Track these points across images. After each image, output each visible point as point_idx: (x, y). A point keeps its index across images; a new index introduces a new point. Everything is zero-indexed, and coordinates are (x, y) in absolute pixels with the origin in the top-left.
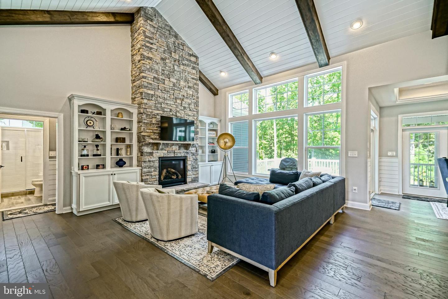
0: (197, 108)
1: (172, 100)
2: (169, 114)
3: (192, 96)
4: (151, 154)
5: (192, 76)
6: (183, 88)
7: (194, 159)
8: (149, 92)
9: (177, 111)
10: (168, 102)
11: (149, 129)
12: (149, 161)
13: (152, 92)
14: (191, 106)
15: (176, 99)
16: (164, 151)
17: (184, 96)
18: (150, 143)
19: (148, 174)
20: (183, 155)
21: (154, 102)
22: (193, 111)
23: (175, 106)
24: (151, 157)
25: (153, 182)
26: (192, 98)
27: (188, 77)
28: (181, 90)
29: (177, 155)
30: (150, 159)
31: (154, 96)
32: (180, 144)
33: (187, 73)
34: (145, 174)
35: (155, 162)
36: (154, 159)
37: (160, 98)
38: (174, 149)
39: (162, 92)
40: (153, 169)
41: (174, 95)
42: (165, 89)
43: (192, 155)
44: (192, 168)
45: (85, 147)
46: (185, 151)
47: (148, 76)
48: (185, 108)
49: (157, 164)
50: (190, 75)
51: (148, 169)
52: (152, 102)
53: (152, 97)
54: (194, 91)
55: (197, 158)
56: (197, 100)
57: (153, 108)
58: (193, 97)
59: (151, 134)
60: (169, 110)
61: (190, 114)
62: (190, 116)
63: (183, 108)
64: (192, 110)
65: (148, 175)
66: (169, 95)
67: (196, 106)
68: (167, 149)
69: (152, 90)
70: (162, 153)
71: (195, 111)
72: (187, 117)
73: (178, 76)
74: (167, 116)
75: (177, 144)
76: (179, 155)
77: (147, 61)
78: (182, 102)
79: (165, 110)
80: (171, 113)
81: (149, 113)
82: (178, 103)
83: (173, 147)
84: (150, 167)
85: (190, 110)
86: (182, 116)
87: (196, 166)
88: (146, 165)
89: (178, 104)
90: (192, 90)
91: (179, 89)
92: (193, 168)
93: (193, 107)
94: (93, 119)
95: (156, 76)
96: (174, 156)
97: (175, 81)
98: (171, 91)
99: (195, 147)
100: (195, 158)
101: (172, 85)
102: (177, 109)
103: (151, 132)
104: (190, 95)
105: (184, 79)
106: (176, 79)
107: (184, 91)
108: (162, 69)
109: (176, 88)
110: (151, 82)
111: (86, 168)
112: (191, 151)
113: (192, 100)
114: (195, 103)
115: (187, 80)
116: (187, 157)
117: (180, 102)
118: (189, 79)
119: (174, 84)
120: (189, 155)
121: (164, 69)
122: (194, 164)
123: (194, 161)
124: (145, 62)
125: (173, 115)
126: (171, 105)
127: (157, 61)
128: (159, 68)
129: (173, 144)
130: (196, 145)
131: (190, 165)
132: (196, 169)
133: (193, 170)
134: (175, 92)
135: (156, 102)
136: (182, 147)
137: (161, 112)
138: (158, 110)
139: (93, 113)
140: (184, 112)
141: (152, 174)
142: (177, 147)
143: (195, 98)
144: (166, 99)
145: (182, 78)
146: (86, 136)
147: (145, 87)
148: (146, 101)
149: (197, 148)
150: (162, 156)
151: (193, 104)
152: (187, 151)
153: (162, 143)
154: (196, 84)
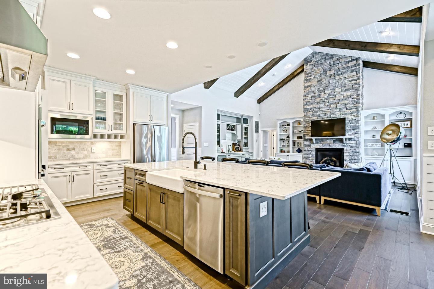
0: (357, 105)
1: (327, 107)
2: (324, 118)
3: (350, 96)
4: (309, 146)
5: (349, 80)
6: (338, 94)
7: (353, 152)
8: (308, 107)
9: (331, 114)
11: (308, 130)
12: (308, 150)
13: (310, 107)
14: (347, 106)
15: (330, 105)
16: (320, 144)
17: (339, 100)
18: (308, 139)
20: (338, 147)
22: (352, 109)
23: (330, 110)
26: (350, 98)
27: (345, 82)
28: (337, 96)
29: (332, 147)
30: (309, 149)
33: (343, 80)
34: (306, 158)
35: (312, 151)
36: (311, 149)
37: (316, 109)
38: (328, 143)
39: (318, 104)
40: (311, 156)
41: (328, 102)
42: (320, 101)
43: (350, 148)
44: (349, 159)
45: (284, 142)
46: (341, 144)
47: (307, 97)
48: (340, 109)
49: (314, 153)
50: (347, 80)
52: (310, 113)
53: (310, 109)
54: (353, 91)
55: (357, 151)
56: (358, 97)
57: (311, 116)
58: (352, 97)
59: (309, 133)
60: (323, 115)
62: (347, 114)
63: (338, 110)
64: (349, 108)
65: (307, 159)
66: (323, 104)
67: (355, 104)
68: (322, 142)
69: (310, 105)
70: (320, 146)
71: (354, 109)
72: (344, 116)
73: (333, 87)
74: (322, 119)
75: (331, 139)
76: (334, 147)
77: (307, 88)
78: (337, 105)
79: (321, 115)
80: (326, 116)
81: (308, 120)
82: (333, 107)
83: (327, 141)
84: (308, 154)
85: (347, 109)
86: (337, 116)
87: (356, 158)
88: (306, 152)
90: (351, 91)
91: (333, 96)
92: (352, 159)
93: (351, 106)
94: (286, 129)
95: (313, 95)
96: (329, 148)
97: (329, 91)
98: (326, 101)
99: (354, 140)
100: (354, 150)
101: (327, 95)
102: (332, 112)
103: (309, 132)
104: (348, 96)
106: (331, 90)
108: (318, 88)
109: (330, 97)
110: (309, 101)
111: (283, 152)
112: (349, 144)
113: (350, 100)
114: (354, 101)
115: (344, 85)
116: (343, 149)
117: (335, 105)
118: (347, 83)
119: (329, 94)
120: (345, 148)
121: (320, 87)
122: (353, 156)
123: (353, 153)
124: (305, 90)
125: (327, 117)
126: (326, 111)
127: (314, 85)
128: (316, 89)
129: (328, 139)
130: (356, 139)
131: (347, 156)
132: (356, 161)
133: (351, 161)
134: (330, 99)
135: (313, 112)
136: (337, 141)
137: (317, 118)
138: (314, 117)
139: (286, 126)
140: (339, 113)
141: (310, 158)
142: (332, 141)
143: (354, 97)
144: (321, 107)
145: (338, 86)
146: (285, 137)
147: (304, 105)
148: (305, 113)
149: (357, 142)
150: (318, 147)
151: (352, 103)
152: (344, 144)
153: (314, 138)
154: (356, 84)
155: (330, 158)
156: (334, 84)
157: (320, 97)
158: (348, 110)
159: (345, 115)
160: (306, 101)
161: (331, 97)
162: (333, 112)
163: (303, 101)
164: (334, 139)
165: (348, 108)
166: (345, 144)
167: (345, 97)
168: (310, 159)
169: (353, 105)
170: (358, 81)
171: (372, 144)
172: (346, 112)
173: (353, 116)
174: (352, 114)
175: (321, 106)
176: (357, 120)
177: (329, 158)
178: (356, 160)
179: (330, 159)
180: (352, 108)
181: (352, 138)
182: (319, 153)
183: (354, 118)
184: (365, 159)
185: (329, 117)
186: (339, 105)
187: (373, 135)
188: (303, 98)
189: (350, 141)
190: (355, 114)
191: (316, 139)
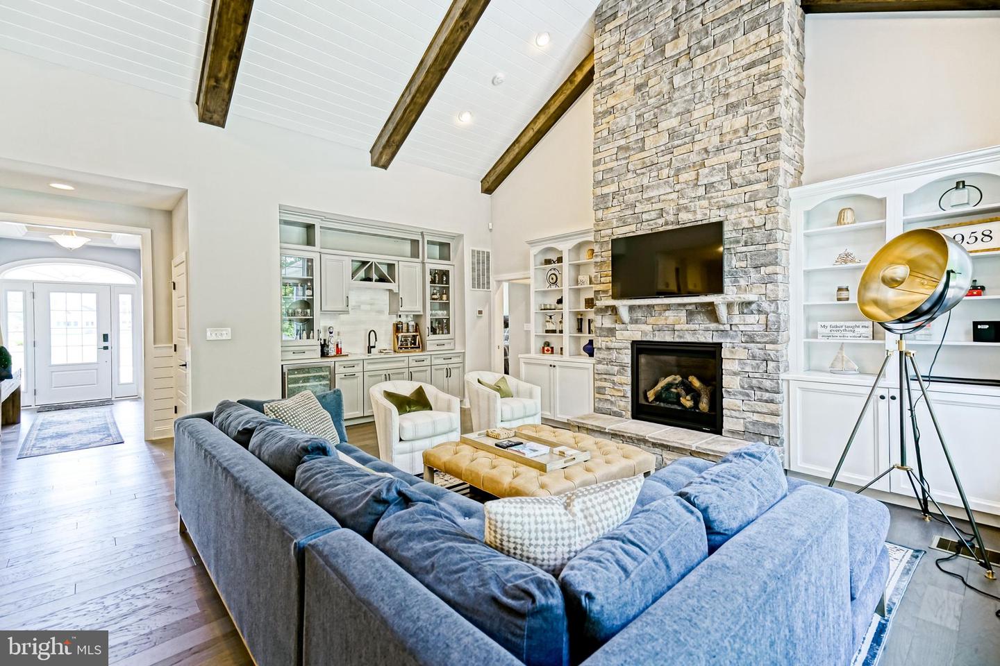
0: (769, 165)
1: (665, 183)
2: (655, 226)
3: (746, 132)
4: (611, 332)
5: (743, 63)
6: (702, 129)
8: (606, 190)
9: (679, 208)
10: (651, 194)
11: (605, 276)
12: (608, 349)
13: (613, 188)
14: (734, 172)
15: (676, 174)
16: (643, 327)
17: (706, 150)
18: (607, 307)
19: (605, 376)
20: (702, 340)
21: (618, 208)
22: (750, 183)
23: (674, 196)
24: (611, 338)
25: (619, 398)
26: (744, 140)
27: (727, 75)
29: (681, 337)
30: (610, 344)
31: (618, 194)
32: (690, 304)
33: (719, 67)
34: (601, 376)
35: (621, 351)
36: (617, 345)
37: (632, 193)
38: (670, 321)
39: (638, 175)
40: (616, 369)
41: (670, 165)
42: (644, 163)
43: (746, 342)
44: (742, 387)
45: (551, 317)
46: (712, 326)
47: (605, 154)
48: (708, 187)
49: (627, 358)
50: (734, 64)
51: (606, 366)
52: (613, 210)
53: (613, 198)
54: (755, 108)
55: (772, 353)
56: (774, 132)
57: (615, 224)
58: (752, 133)
59: (608, 285)
60: (654, 215)
61: (730, 201)
62: (733, 205)
63: (701, 191)
64: (740, 182)
65: (605, 380)
66: (654, 174)
67: (762, 159)
68: (651, 320)
69: (613, 182)
70: (643, 331)
71: (758, 182)
72: (722, 213)
73: (686, 101)
74: (651, 232)
75: (680, 305)
76: (689, 338)
77: (604, 121)
78: (698, 174)
79: (645, 217)
80: (661, 221)
81: (603, 239)
82: (686, 182)
83: (667, 313)
84: (611, 362)
85: (734, 186)
86: (699, 217)
87: (767, 384)
88: (602, 356)
89: (684, 186)
90: (749, 108)
91: (687, 140)
92: (752, 388)
93: (746, 170)
94: (557, 273)
95: (622, 142)
96: (672, 340)
97: (674, 122)
98: (661, 159)
99: (760, 312)
100: (758, 353)
101: (665, 138)
102: (681, 202)
103: (606, 282)
104: (736, 131)
105: (707, 94)
107: (707, 134)
108: (638, 113)
109: (676, 143)
110: (609, 166)
112: (742, 328)
113: (745, 147)
114: (758, 150)
115: (723, 90)
116: (720, 345)
117: (692, 175)
118: (732, 80)
119: (672, 134)
120: (729, 340)
121: (643, 110)
122: (757, 375)
123: (754, 363)
124: (598, 129)
125: (667, 224)
126: (662, 198)
127: (625, 104)
128: (629, 118)
129: (668, 307)
130: (765, 306)
131: (735, 374)
132: (766, 396)
133: (748, 395)
134: (675, 154)
135: (623, 205)
136: (699, 313)
137: (633, 228)
138: (626, 224)
139: (554, 262)
140: (705, 203)
141: (615, 379)
142: (683, 314)
143: (759, 131)
144: (648, 187)
145: (702, 96)
146: (551, 301)
147: (597, 184)
148: (600, 214)
149: (772, 317)
150: (638, 337)
151: (751, 157)
152: (721, 327)
153: (623, 305)
154: (764, 77)
155: (685, 377)
156: (688, 89)
157: (643, 149)
158: (735, 191)
159: (729, 211)
160: (602, 167)
161: (680, 142)
162: (686, 201)
163: (592, 169)
164: (690, 308)
165: (735, 180)
166: (727, 327)
167: (728, 137)
168: (613, 383)
169: (754, 168)
170: (774, 63)
171: (834, 324)
172: (732, 196)
173: (753, 213)
174: (752, 204)
175: (645, 181)
176: (768, 227)
177: (680, 379)
178: (767, 391)
179: (682, 383)
180: (752, 177)
181: (750, 303)
182: (643, 360)
183: (758, 221)
184: (803, 389)
185: (672, 223)
186: (706, 170)
187: (840, 289)
188: (591, 158)
189: (743, 313)
190: (761, 204)
191: (631, 308)
